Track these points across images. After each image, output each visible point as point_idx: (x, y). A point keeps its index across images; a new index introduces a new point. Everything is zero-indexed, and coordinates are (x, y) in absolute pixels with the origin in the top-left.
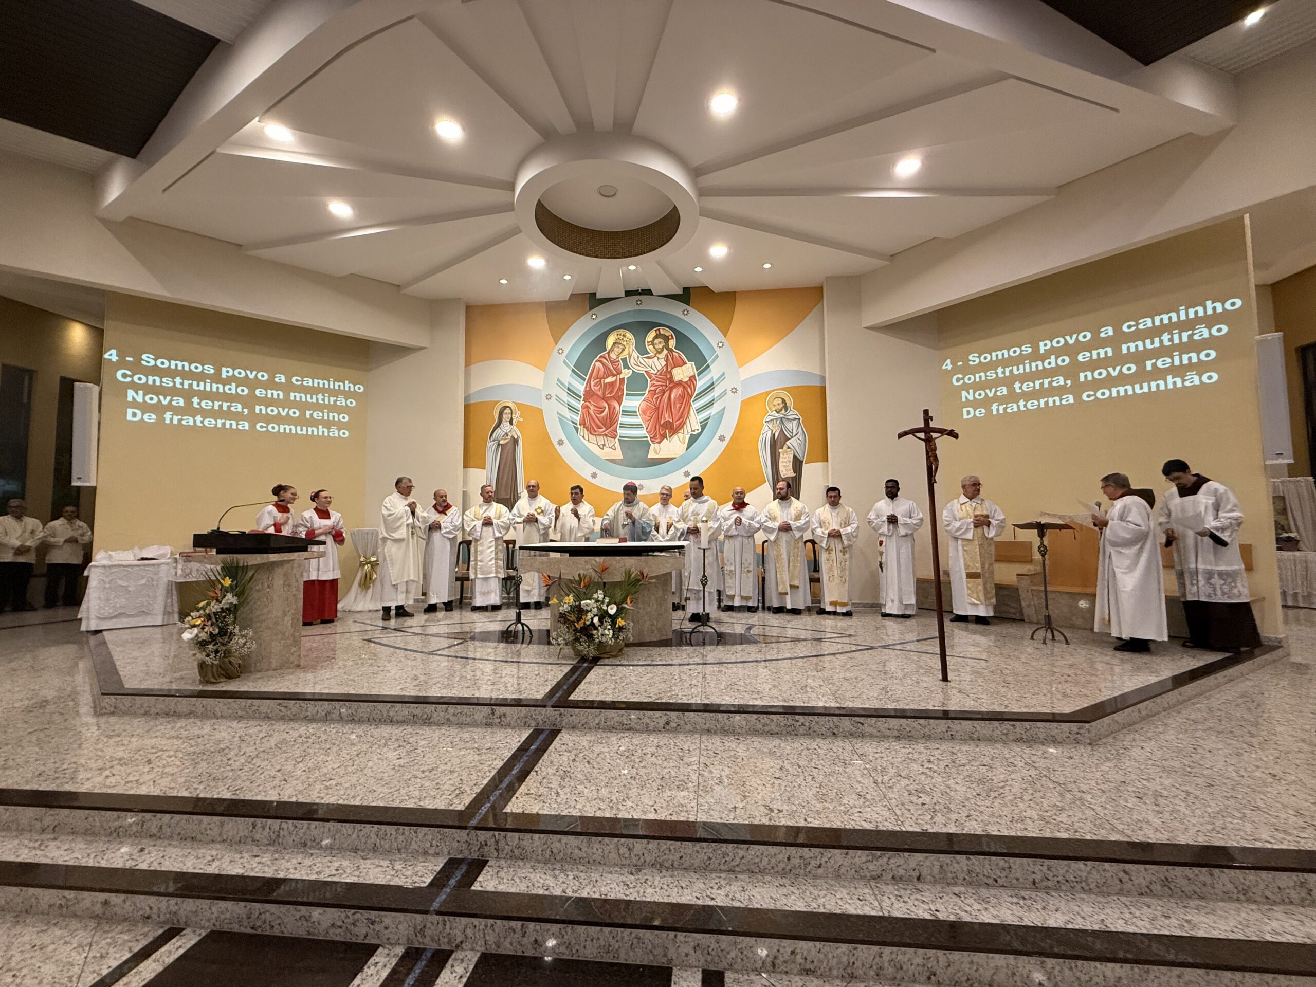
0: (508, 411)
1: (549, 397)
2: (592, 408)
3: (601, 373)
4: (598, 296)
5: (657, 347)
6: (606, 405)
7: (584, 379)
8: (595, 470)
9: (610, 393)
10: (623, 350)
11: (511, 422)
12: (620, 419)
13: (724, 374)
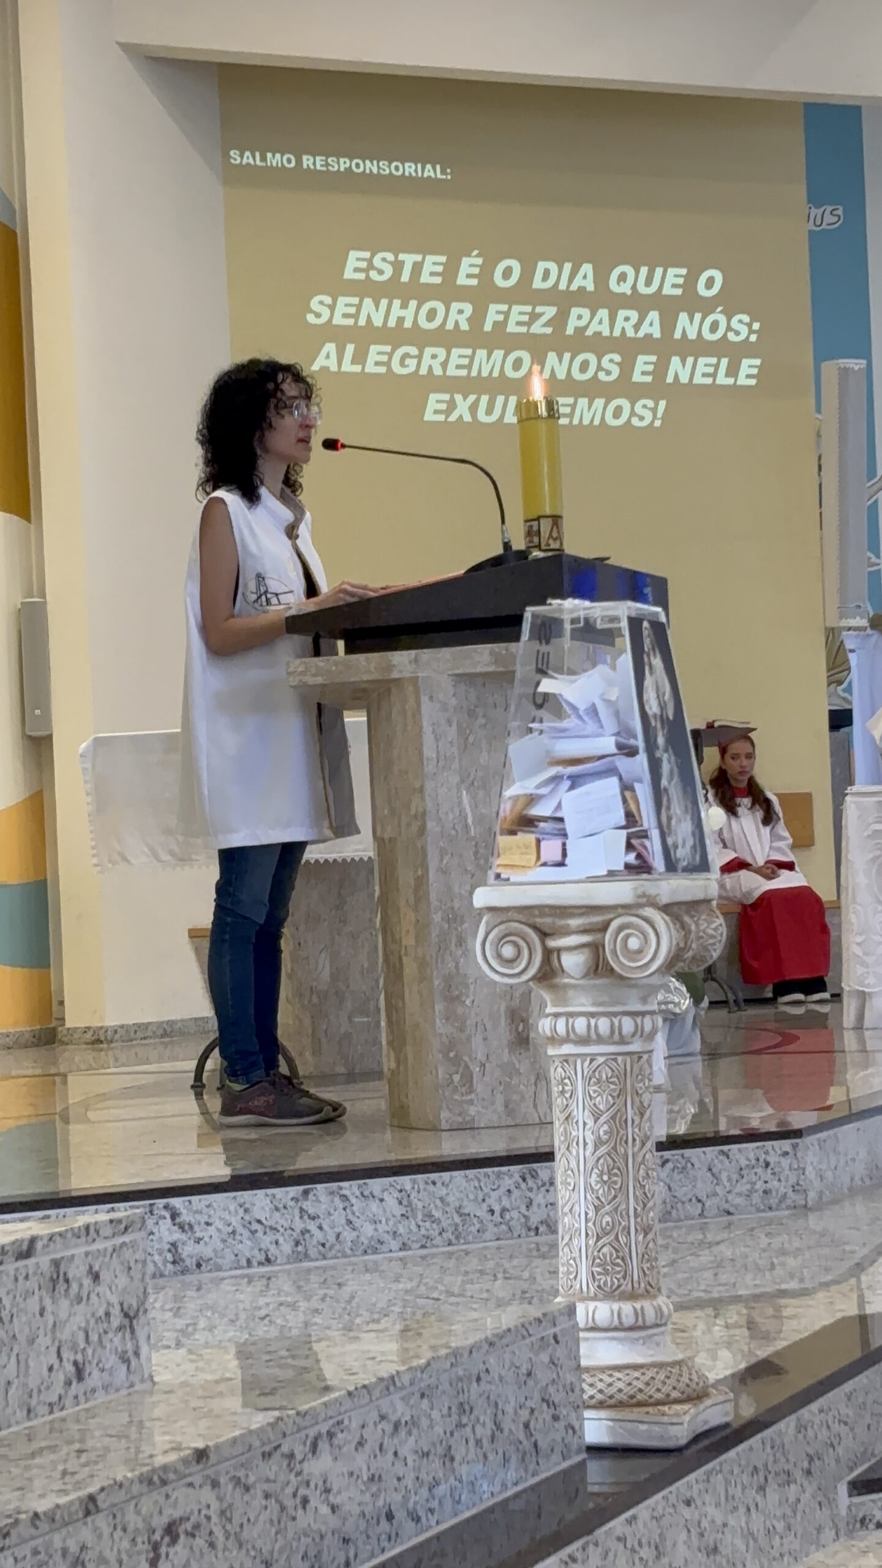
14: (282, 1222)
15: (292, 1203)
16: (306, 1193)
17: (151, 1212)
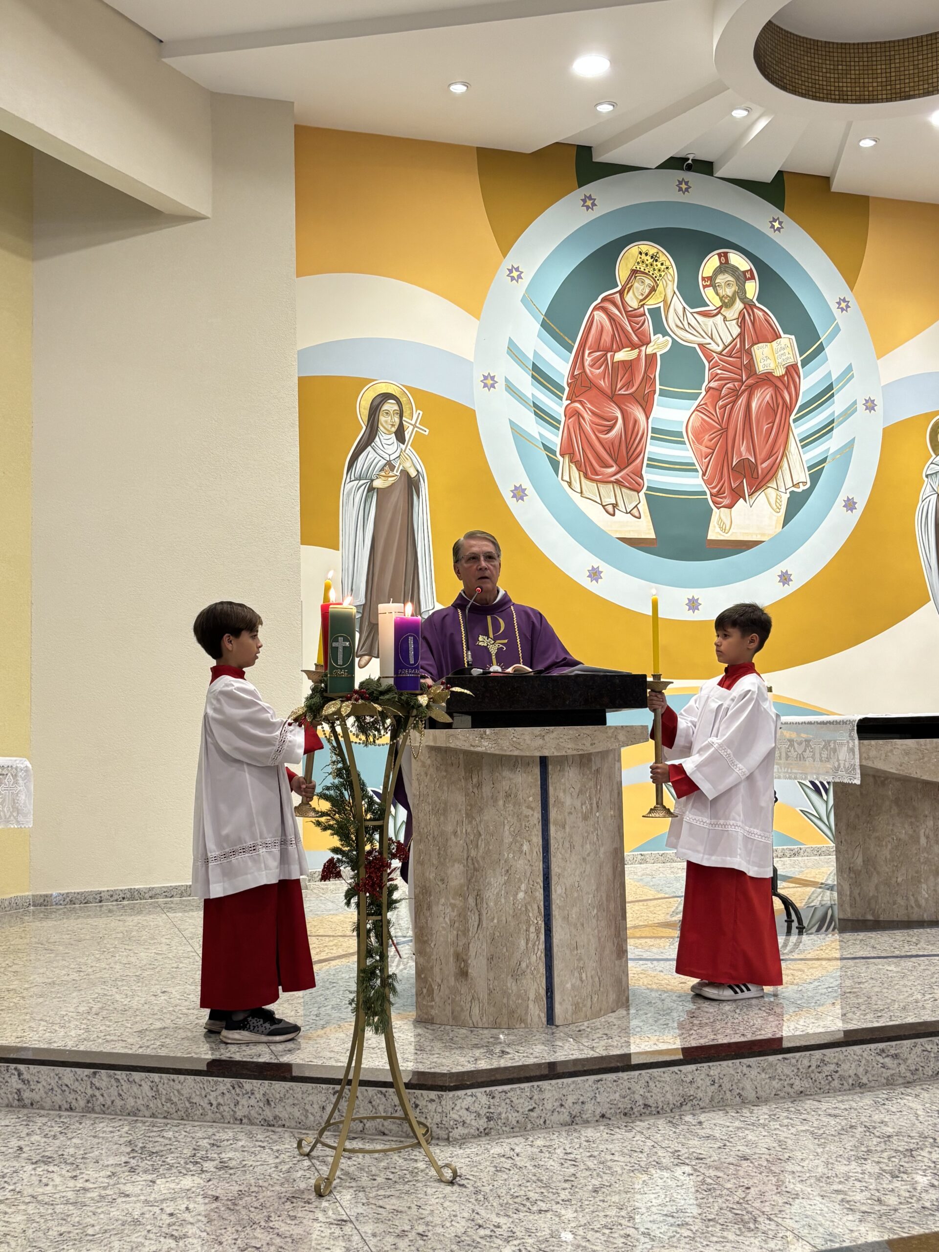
0: (390, 406)
1: (489, 382)
2: (585, 415)
3: (606, 338)
4: (597, 158)
5: (720, 291)
6: (619, 415)
7: (569, 349)
8: (597, 562)
9: (629, 384)
10: (653, 289)
11: (400, 435)
12: (649, 448)
13: (850, 368)
14: (80, 1088)
15: (85, 1078)
16: (95, 1073)
17: (7, 1070)
